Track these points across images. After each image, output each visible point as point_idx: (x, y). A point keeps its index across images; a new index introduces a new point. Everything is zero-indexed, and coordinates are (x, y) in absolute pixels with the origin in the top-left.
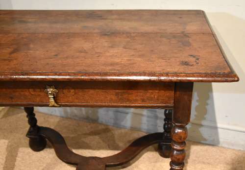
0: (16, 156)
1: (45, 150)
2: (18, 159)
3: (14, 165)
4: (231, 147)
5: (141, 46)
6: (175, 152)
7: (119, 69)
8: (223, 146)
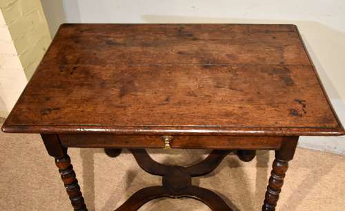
0: (93, 163)
1: (121, 155)
2: (96, 166)
3: (93, 173)
4: (309, 148)
5: (246, 85)
6: (274, 181)
7: (235, 121)
8: (302, 146)
